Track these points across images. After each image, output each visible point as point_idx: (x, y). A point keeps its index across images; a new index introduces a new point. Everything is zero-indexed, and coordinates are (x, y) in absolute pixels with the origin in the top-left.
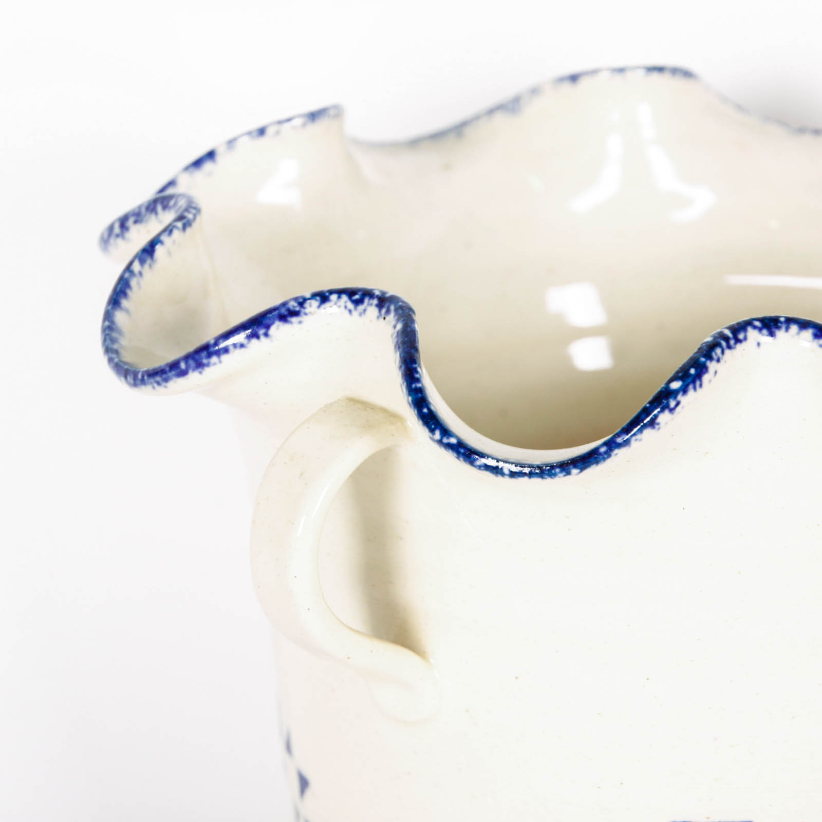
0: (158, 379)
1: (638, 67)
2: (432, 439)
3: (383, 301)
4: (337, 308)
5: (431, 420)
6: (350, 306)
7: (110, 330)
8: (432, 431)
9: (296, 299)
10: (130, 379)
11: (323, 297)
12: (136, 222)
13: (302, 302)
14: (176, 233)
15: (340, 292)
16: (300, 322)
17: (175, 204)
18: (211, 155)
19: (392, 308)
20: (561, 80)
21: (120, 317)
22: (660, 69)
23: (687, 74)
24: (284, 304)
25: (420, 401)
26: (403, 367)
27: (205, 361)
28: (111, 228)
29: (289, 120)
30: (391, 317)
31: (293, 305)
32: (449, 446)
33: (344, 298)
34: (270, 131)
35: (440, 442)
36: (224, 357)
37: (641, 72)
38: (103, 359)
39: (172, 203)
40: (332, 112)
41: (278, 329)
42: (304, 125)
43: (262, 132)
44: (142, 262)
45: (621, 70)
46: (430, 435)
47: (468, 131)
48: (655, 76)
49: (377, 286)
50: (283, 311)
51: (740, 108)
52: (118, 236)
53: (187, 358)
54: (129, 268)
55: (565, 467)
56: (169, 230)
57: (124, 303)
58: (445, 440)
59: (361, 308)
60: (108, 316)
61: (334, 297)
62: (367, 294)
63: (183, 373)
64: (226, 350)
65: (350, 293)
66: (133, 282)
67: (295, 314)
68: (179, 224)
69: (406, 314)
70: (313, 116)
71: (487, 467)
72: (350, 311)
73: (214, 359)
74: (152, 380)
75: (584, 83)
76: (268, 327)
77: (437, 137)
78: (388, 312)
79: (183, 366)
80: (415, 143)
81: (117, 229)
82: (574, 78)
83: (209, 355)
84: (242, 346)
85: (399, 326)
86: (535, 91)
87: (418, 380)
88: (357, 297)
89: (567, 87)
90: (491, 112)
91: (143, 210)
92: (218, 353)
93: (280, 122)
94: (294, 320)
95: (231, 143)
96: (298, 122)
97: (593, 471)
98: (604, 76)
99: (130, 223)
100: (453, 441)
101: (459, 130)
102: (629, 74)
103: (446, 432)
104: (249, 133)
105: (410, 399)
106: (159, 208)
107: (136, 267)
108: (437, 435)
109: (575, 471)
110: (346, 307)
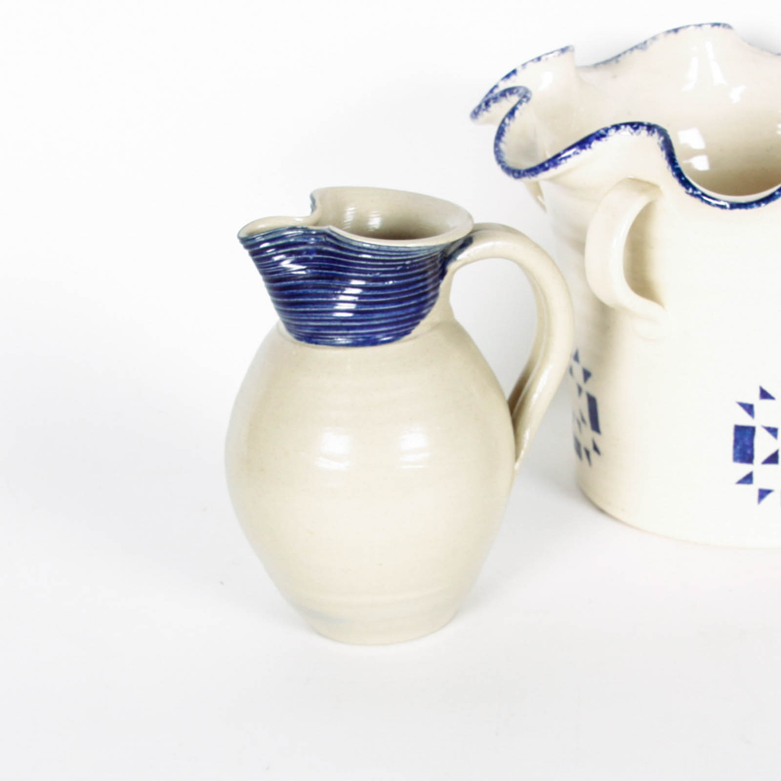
0: (533, 173)
1: (707, 24)
2: (687, 193)
3: (650, 128)
4: (626, 132)
5: (686, 183)
6: (632, 130)
7: (498, 152)
8: (687, 188)
9: (603, 129)
10: (516, 174)
11: (617, 127)
12: (495, 102)
13: (607, 130)
14: (524, 104)
15: (626, 124)
16: (606, 140)
17: (517, 91)
18: (514, 72)
19: (656, 130)
20: (669, 32)
21: (502, 146)
22: (718, 25)
23: (729, 27)
24: (598, 132)
25: (679, 174)
26: (668, 159)
27: (558, 162)
28: (480, 107)
29: (552, 53)
30: (656, 135)
31: (602, 132)
32: (697, 196)
33: (628, 127)
34: (543, 58)
35: (692, 194)
36: (569, 160)
37: (709, 26)
38: (498, 168)
39: (515, 91)
40: (571, 49)
41: (595, 144)
42: (559, 55)
43: (539, 59)
44: (510, 118)
45: (700, 25)
46: (686, 190)
47: (620, 59)
48: (716, 28)
49: (646, 120)
50: (598, 135)
51: (750, 44)
52: (484, 110)
53: (549, 161)
54: (503, 122)
55: (758, 202)
56: (520, 102)
57: (504, 139)
58: (695, 193)
59: (638, 131)
60: (496, 145)
61: (623, 127)
62: (640, 124)
63: (546, 169)
64: (569, 156)
65: (631, 124)
66: (506, 129)
67: (603, 136)
68: (525, 100)
69: (662, 132)
70: (563, 50)
71: (718, 206)
72: (632, 134)
73: (563, 161)
74: (529, 174)
75: (681, 32)
76: (590, 143)
77: (606, 62)
78: (653, 132)
79: (547, 165)
80: (596, 66)
81: (483, 106)
82: (676, 30)
83: (561, 159)
84: (578, 153)
85: (662, 138)
86: (654, 38)
87: (677, 164)
88: (635, 126)
89: (672, 35)
90: (632, 49)
91: (498, 96)
92: (565, 158)
93: (547, 54)
94: (603, 139)
95: (524, 65)
96: (556, 53)
97: (772, 204)
98: (691, 28)
99: (491, 103)
100: (699, 193)
101: (617, 58)
102: (703, 27)
103: (695, 189)
104: (533, 60)
105: (674, 173)
106: (508, 94)
107: (507, 121)
108: (691, 190)
109: (763, 205)
110: (630, 132)
